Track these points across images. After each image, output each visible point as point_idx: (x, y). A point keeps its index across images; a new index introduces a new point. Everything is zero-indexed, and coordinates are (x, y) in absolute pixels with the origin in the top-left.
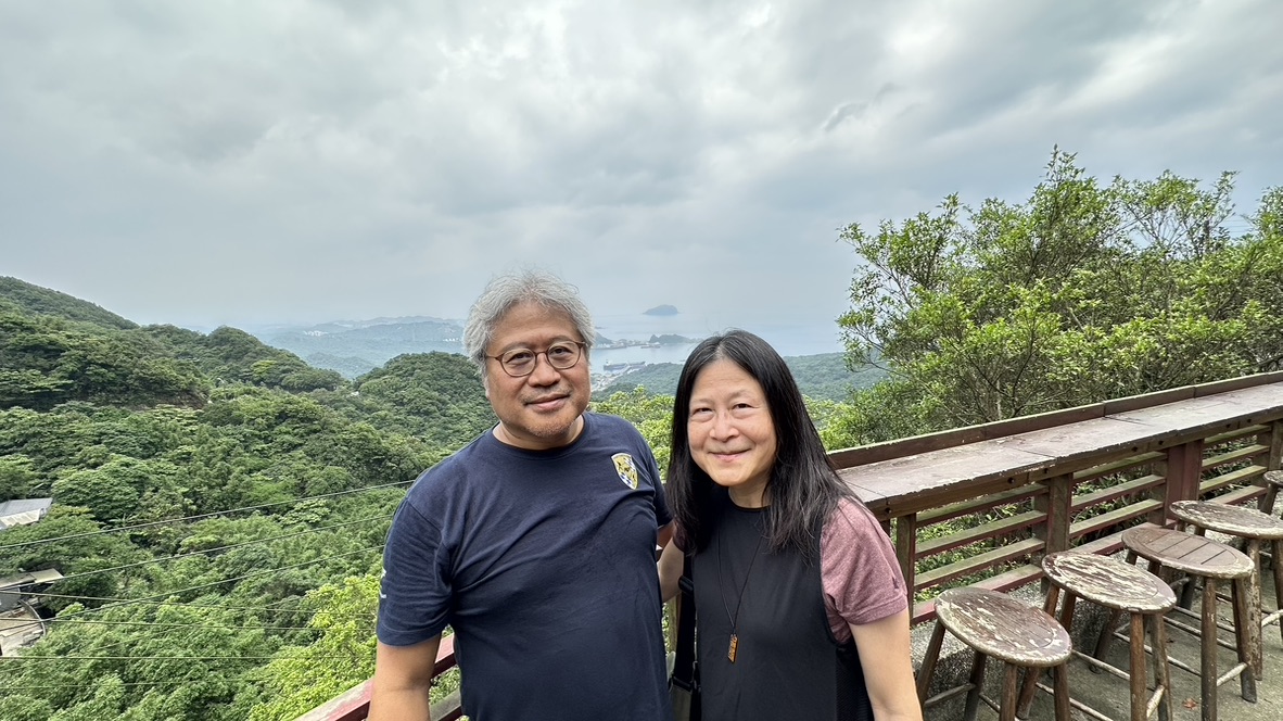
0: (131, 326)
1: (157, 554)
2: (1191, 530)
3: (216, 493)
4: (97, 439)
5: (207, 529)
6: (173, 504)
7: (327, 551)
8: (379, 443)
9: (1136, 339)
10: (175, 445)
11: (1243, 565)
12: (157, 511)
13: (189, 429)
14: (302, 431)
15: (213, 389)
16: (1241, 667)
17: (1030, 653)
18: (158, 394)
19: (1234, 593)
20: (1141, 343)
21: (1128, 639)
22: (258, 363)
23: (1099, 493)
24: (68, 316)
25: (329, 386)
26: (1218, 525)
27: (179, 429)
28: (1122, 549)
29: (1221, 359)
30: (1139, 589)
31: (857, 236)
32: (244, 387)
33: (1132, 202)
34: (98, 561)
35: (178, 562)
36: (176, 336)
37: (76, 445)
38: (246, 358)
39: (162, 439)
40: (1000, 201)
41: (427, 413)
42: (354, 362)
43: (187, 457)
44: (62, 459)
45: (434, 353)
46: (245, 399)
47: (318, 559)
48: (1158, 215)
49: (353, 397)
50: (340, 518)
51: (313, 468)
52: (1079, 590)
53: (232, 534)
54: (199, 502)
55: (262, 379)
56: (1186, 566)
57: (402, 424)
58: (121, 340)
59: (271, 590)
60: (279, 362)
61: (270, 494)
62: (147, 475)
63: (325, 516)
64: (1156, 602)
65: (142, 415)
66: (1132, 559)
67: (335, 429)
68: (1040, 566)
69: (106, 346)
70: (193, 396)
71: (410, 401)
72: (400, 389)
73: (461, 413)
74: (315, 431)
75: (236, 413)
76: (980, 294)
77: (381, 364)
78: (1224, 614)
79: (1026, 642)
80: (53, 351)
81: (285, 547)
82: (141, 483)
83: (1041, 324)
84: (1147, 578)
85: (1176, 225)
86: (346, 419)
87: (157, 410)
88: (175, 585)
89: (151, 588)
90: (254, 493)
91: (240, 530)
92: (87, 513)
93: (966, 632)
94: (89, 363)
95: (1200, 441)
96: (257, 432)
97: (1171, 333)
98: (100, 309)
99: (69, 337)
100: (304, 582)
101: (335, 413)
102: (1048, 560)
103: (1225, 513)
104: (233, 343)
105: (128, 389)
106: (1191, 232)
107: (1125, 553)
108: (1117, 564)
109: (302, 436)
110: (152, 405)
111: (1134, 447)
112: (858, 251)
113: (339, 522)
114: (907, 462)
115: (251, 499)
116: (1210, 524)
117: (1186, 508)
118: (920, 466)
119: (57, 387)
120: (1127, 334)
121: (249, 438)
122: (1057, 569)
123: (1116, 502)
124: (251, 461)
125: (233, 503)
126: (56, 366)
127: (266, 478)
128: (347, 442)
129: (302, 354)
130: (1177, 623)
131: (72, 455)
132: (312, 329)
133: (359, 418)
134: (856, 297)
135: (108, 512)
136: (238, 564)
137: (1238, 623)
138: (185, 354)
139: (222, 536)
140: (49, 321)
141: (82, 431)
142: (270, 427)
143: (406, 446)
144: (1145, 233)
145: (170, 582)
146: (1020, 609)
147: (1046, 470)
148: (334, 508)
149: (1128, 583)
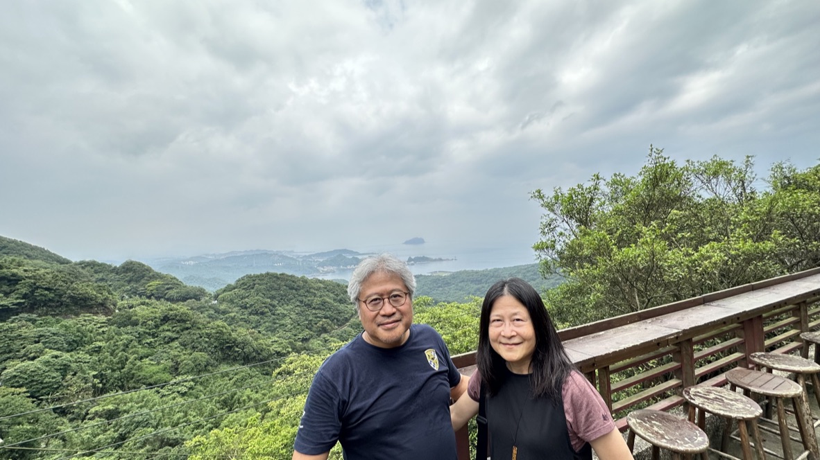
0: (68, 262)
1: (71, 420)
2: (764, 370)
3: (117, 374)
4: (37, 339)
5: (107, 402)
6: (86, 383)
7: (192, 413)
8: (230, 335)
9: (713, 254)
10: (91, 342)
11: (796, 389)
12: (74, 389)
13: (101, 330)
14: (178, 329)
15: (120, 303)
16: (806, 453)
17: (687, 445)
18: (82, 307)
19: (795, 407)
20: (717, 257)
21: (740, 439)
22: (151, 284)
23: (706, 350)
24: (26, 257)
25: (197, 298)
26: (779, 367)
27: (94, 330)
28: (727, 384)
29: (764, 265)
30: (741, 406)
31: (541, 197)
32: (140, 301)
33: (698, 174)
34: (29, 427)
35: (86, 426)
36: (97, 268)
37: (22, 344)
38: (143, 281)
39: (82, 338)
40: (622, 174)
41: (262, 313)
42: (214, 282)
43: (98, 350)
44: (11, 354)
45: (268, 274)
46: (141, 309)
47: (185, 419)
48: (714, 181)
49: (214, 304)
50: (202, 388)
51: (185, 354)
52: (707, 408)
53: (125, 404)
54: (104, 381)
55: (153, 295)
56: (765, 391)
57: (246, 321)
58: (60, 272)
59: (151, 443)
60: (165, 283)
61: (154, 373)
62: (69, 364)
63: (191, 388)
64: (751, 413)
65: (69, 322)
66: (733, 388)
67: (201, 326)
68: (681, 395)
69: (51, 276)
70: (105, 307)
71: (251, 305)
72: (245, 298)
73: (285, 312)
74: (187, 329)
75: (134, 318)
76: (618, 229)
77: (233, 283)
78: (791, 422)
79: (684, 440)
80: (14, 280)
81: (163, 412)
82: (65, 369)
83: (657, 248)
84: (744, 399)
85: (725, 186)
86: (208, 320)
87: (81, 318)
88: (82, 443)
89: (65, 446)
90: (142, 374)
91: (131, 400)
92: (25, 392)
93: (648, 436)
94: (37, 288)
95: (761, 316)
96: (148, 331)
97: (733, 251)
98: (48, 251)
99: (25, 271)
100: (175, 437)
101: (202, 316)
102: (686, 391)
103: (781, 359)
104: (135, 271)
105: (62, 304)
106: (734, 190)
107: (729, 386)
108: (726, 392)
109: (178, 332)
110: (77, 315)
111: (724, 322)
112: (542, 205)
113: (201, 391)
114: (599, 336)
115: (140, 378)
116: (774, 366)
117: (759, 357)
118: (608, 338)
119: (14, 305)
120: (707, 252)
121: (142, 335)
122: (692, 396)
123: (717, 355)
124: (142, 351)
125: (128, 381)
126: (14, 291)
127: (152, 362)
128: (208, 335)
129: (180, 276)
130: (766, 428)
131: (18, 351)
132: (188, 260)
133: (216, 319)
134: (544, 233)
135: (39, 391)
136: (128, 425)
137: (800, 427)
138: (102, 280)
139: (118, 405)
140: (13, 260)
141: (27, 334)
142: (157, 327)
143: (249, 337)
144: (708, 191)
145: (79, 441)
146: (676, 421)
147: (677, 338)
148: (197, 382)
149: (734, 402)
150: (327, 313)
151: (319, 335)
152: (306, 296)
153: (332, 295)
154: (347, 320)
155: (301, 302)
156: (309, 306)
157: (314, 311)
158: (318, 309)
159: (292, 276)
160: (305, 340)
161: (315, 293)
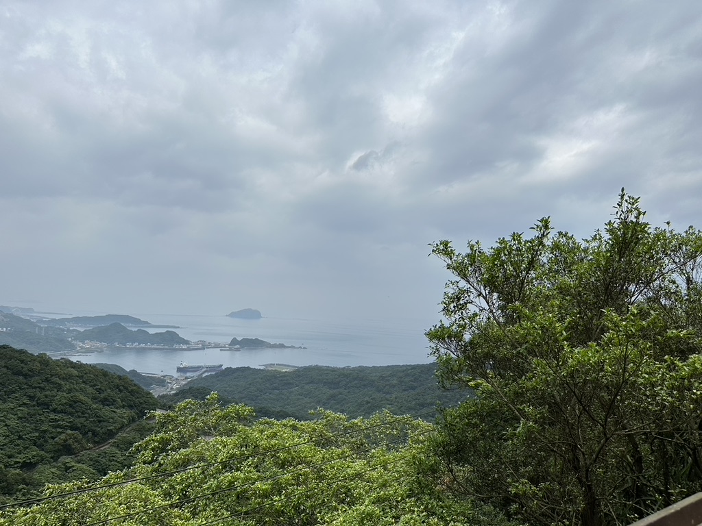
31: (448, 253)
134: (447, 311)
150: (77, 420)
151: (55, 459)
152: (42, 389)
153: (90, 390)
154: (111, 434)
155: (31, 398)
156: (45, 405)
157: (52, 416)
158: (62, 412)
159: (22, 352)
160: (28, 466)
161: (60, 385)
